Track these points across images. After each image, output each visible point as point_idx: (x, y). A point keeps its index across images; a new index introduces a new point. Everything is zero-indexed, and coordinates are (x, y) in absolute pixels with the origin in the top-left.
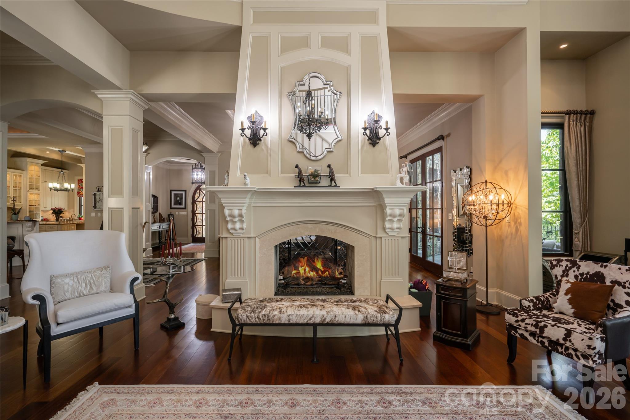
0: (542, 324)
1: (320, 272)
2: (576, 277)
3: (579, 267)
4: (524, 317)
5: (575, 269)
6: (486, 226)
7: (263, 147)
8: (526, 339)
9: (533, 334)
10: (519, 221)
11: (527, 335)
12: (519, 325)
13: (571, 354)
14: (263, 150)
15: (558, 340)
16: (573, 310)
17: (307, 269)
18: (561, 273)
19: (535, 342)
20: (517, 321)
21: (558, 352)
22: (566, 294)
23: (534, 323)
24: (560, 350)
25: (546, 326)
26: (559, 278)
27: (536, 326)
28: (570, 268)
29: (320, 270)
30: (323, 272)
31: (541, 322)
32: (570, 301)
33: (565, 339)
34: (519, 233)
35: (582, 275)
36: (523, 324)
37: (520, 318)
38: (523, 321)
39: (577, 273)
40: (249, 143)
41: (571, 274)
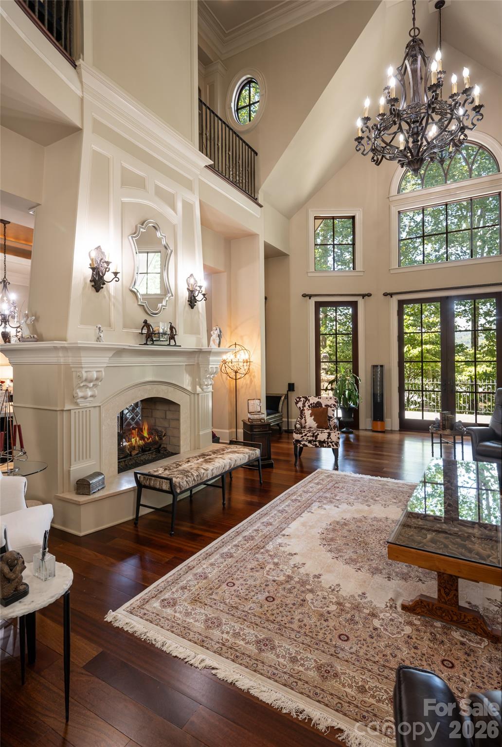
0: (316, 434)
1: (146, 439)
2: (309, 406)
3: (309, 401)
4: (306, 433)
5: (307, 402)
6: (236, 379)
7: (105, 293)
8: (307, 446)
9: (310, 442)
10: (253, 374)
11: (307, 443)
12: (304, 439)
13: (330, 445)
14: (105, 297)
15: (325, 440)
16: (316, 425)
17: (138, 439)
18: (302, 405)
19: (312, 446)
20: (302, 437)
21: (324, 447)
22: (311, 416)
23: (312, 435)
24: (325, 445)
25: (318, 434)
26: (302, 408)
27: (313, 436)
28: (306, 402)
29: (146, 437)
30: (148, 439)
31: (315, 433)
32: (314, 420)
33: (328, 438)
34: (253, 383)
35: (311, 404)
36: (305, 438)
37: (304, 434)
38: (305, 435)
39: (309, 404)
40: (90, 286)
41: (307, 405)
